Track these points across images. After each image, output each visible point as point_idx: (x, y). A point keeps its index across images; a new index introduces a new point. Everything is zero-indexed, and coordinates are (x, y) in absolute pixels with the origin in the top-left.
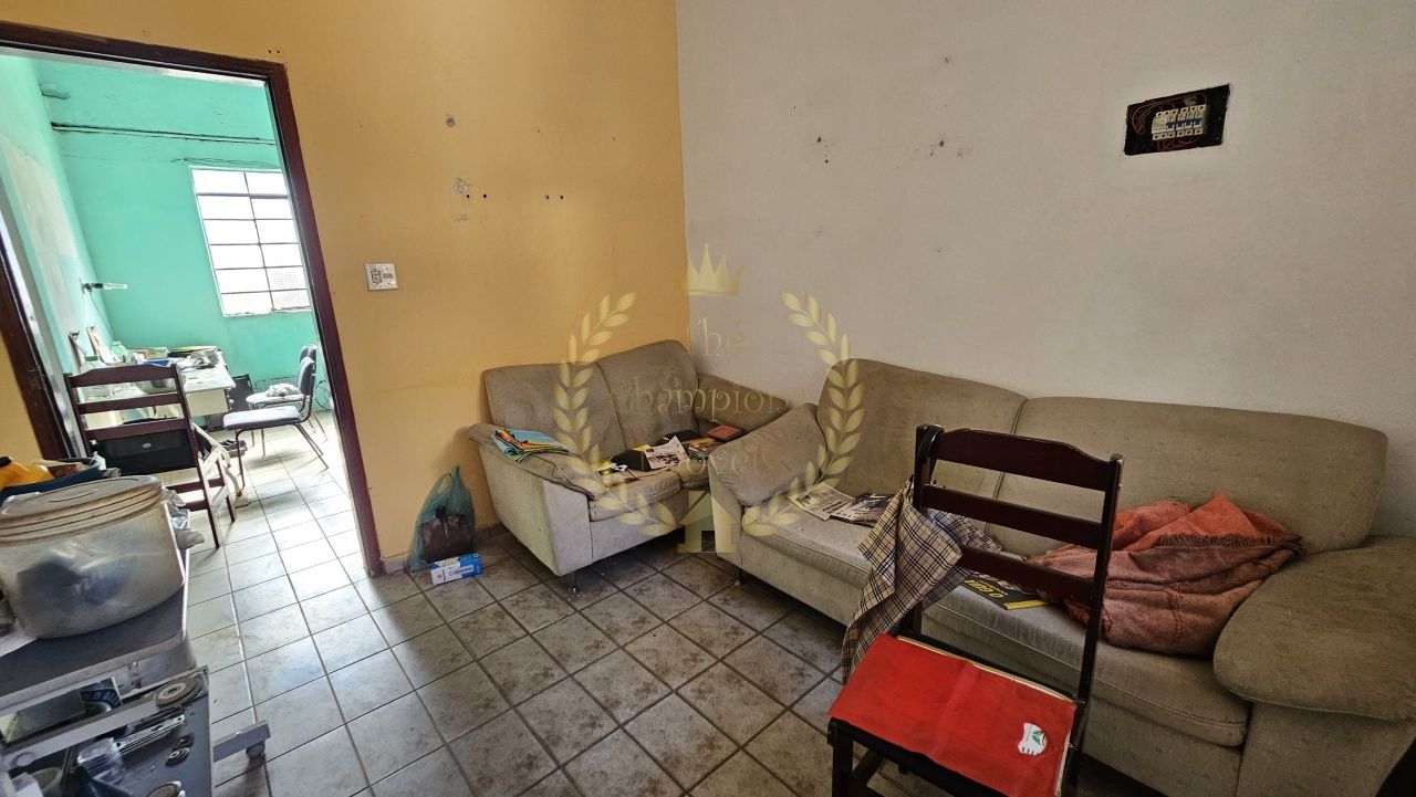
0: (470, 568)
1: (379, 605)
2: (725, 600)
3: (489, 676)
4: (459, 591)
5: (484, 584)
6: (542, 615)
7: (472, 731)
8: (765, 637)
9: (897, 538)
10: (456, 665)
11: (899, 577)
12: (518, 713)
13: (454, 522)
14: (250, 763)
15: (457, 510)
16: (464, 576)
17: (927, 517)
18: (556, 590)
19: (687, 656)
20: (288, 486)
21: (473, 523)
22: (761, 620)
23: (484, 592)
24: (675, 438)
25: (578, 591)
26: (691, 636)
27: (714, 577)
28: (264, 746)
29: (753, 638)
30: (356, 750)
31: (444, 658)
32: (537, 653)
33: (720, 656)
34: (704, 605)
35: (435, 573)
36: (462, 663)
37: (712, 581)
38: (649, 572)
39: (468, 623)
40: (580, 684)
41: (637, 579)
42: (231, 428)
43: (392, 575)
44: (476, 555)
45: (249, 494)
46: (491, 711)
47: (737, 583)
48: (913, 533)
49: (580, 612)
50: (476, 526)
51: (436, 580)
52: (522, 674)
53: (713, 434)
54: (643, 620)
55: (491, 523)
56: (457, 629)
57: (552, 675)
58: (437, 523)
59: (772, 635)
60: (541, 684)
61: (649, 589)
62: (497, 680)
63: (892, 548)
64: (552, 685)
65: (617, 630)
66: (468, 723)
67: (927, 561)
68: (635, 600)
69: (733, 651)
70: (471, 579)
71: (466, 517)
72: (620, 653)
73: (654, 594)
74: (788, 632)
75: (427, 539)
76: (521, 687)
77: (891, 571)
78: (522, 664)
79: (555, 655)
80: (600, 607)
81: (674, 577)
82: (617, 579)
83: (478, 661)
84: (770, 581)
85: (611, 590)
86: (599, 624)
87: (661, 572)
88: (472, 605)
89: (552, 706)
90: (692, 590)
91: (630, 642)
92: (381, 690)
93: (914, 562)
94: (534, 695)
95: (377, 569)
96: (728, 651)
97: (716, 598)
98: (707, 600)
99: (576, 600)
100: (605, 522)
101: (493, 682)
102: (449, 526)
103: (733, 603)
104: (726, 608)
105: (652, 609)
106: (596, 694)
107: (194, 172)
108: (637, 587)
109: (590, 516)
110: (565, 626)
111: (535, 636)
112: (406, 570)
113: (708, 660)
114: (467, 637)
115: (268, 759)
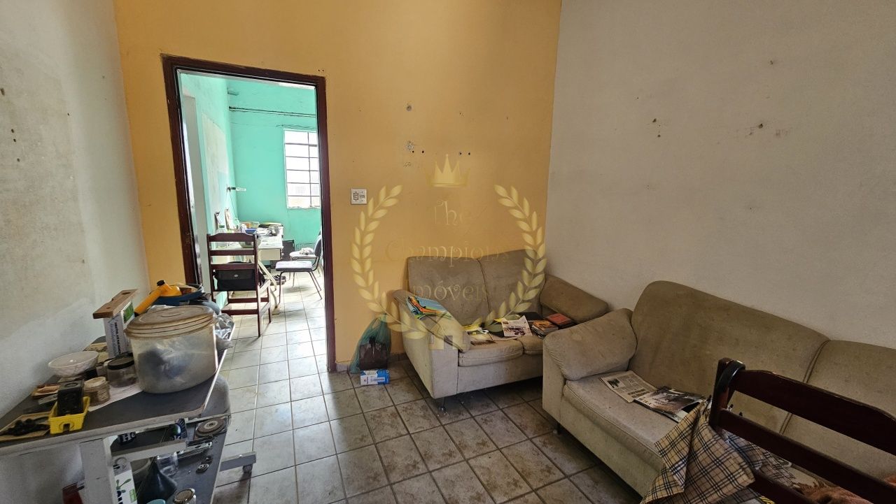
0: (383, 379)
1: (329, 391)
2: (544, 443)
3: (380, 457)
4: (375, 393)
5: (389, 391)
6: (420, 422)
7: (363, 493)
8: (571, 481)
9: (691, 446)
10: (363, 444)
11: (689, 481)
12: (392, 489)
13: (378, 347)
14: (244, 476)
15: (381, 341)
16: (379, 384)
17: (721, 435)
18: (431, 406)
19: (510, 480)
20: (299, 307)
21: (390, 351)
22: (570, 467)
23: (388, 398)
24: (524, 316)
25: (445, 410)
26: (515, 465)
27: (539, 423)
28: (252, 467)
29: (561, 479)
30: (297, 485)
31: (357, 436)
32: (412, 449)
33: (534, 487)
34: (528, 442)
35: (363, 378)
36: (366, 444)
37: (537, 425)
38: (494, 407)
39: (375, 416)
40: (434, 480)
41: (485, 411)
42: (278, 270)
43: (340, 373)
44: (387, 371)
45: (281, 308)
46: (376, 482)
47: (555, 432)
48: (707, 448)
49: (443, 426)
50: (392, 352)
51: (363, 383)
52: (400, 461)
53: (551, 319)
54: (484, 444)
55: (400, 352)
56: (368, 418)
57: (418, 468)
58: (369, 346)
59: (577, 481)
60: (411, 472)
61: (491, 421)
62: (384, 460)
63: (685, 454)
64: (417, 476)
65: (466, 446)
66: (362, 487)
67: (718, 475)
68: (480, 426)
69: (545, 485)
70: (382, 386)
71: (386, 345)
72: (464, 464)
73: (495, 426)
74: (589, 482)
75: (362, 356)
76: (398, 471)
77: (683, 473)
78: (402, 455)
79: (423, 454)
80: (457, 425)
81: (510, 416)
82: (472, 408)
83: (376, 444)
84: (580, 439)
85: (466, 415)
86: (454, 439)
87: (502, 410)
88: (379, 404)
89: (414, 491)
90: (522, 429)
91: (473, 458)
92: (319, 448)
93: (705, 472)
94: (404, 480)
95: (333, 368)
96: (541, 485)
97: (538, 439)
98: (531, 440)
99: (442, 416)
100: (468, 369)
101: (382, 462)
102: (375, 349)
103: (550, 447)
104: (545, 449)
105: (491, 437)
106: (444, 491)
107: (286, 132)
108: (484, 417)
109: (458, 363)
110: (432, 434)
111: (413, 436)
112: (348, 372)
113: (525, 488)
114: (373, 426)
115: (253, 475)
